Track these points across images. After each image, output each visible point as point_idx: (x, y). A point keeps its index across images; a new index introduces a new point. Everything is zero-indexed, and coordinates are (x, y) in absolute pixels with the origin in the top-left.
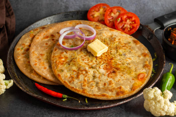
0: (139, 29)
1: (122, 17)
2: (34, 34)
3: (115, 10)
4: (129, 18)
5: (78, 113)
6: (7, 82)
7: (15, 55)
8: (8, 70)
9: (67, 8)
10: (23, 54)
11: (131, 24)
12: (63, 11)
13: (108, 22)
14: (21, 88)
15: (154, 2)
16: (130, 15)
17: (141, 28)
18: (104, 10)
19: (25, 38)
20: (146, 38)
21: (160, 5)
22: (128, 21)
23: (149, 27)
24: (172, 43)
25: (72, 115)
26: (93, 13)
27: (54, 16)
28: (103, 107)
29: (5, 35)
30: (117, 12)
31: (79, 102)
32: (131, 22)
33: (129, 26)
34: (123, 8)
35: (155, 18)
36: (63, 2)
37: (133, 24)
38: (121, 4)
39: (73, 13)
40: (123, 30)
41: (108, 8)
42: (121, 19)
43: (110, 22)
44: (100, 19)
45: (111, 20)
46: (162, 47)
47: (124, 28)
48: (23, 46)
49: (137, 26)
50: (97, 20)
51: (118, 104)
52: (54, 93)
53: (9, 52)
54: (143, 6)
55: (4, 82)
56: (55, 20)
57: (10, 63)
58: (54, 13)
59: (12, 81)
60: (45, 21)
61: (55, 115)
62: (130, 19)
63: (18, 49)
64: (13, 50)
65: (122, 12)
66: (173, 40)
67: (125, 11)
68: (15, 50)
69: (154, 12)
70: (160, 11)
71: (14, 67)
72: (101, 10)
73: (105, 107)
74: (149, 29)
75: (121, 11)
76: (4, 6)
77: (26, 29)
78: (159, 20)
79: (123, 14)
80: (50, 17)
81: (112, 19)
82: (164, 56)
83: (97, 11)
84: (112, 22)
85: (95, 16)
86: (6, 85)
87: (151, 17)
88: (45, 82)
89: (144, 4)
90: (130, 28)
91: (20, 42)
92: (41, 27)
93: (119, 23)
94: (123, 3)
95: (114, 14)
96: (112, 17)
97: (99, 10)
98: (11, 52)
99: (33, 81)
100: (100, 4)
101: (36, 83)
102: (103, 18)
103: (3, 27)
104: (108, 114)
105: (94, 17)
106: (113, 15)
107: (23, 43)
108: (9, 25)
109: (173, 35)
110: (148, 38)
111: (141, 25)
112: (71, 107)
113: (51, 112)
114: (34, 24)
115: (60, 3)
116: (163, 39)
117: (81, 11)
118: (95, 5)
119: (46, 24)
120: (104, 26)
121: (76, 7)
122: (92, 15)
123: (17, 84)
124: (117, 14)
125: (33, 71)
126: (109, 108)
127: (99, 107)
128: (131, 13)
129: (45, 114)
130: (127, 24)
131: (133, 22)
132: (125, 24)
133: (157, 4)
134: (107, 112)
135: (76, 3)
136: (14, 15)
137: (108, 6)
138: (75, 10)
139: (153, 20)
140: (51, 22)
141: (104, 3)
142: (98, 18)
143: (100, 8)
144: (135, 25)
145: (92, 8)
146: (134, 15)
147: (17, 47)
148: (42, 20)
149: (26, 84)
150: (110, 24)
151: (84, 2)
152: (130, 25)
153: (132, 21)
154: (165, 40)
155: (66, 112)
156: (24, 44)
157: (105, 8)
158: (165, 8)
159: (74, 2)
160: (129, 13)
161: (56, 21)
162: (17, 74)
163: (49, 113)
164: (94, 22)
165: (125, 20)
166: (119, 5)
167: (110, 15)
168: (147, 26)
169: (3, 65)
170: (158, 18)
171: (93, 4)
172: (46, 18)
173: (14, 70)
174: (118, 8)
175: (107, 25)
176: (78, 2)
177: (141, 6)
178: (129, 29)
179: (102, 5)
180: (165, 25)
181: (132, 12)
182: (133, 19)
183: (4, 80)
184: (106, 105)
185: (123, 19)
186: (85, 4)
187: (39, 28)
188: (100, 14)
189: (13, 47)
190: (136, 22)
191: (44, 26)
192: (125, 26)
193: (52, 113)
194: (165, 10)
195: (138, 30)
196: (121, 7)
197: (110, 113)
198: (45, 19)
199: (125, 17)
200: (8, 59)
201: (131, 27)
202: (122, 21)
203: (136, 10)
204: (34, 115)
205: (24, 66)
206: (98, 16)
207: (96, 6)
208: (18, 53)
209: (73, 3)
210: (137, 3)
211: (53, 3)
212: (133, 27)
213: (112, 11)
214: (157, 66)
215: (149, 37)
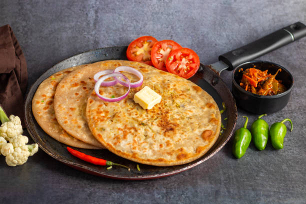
0: (198, 70)
1: (175, 54)
2: (57, 81)
3: (165, 45)
4: (185, 55)
5: (129, 184)
6: (31, 146)
7: (34, 111)
8: (29, 131)
9: (96, 43)
10: (45, 108)
11: (187, 64)
12: (91, 47)
13: (156, 61)
14: (50, 154)
15: (216, 33)
16: (186, 52)
17: (202, 69)
18: (150, 46)
19: (44, 87)
20: (210, 82)
21: (225, 36)
22: (184, 60)
23: (212, 68)
24: (245, 88)
25: (122, 187)
26: (134, 50)
27: (81, 55)
28: (161, 175)
29: (15, 83)
30: (167, 48)
31: (129, 170)
32: (187, 62)
33: (185, 68)
34: (175, 41)
35: (220, 55)
36: (91, 35)
37: (190, 63)
38: (172, 36)
39: (107, 50)
40: (178, 72)
41: (156, 43)
42: (175, 57)
43: (159, 62)
44: (144, 58)
45: (160, 60)
46: (231, 94)
47: (178, 69)
48: (45, 98)
49: (196, 66)
50: (140, 60)
51: (181, 170)
52: (94, 160)
53: (26, 107)
54: (201, 38)
55: (27, 147)
56: (82, 60)
57: (29, 122)
58: (79, 50)
59: (37, 146)
60: (69, 62)
61: (99, 188)
62: (187, 57)
63: (38, 102)
64: (31, 103)
65: (175, 48)
66: (247, 85)
67: (178, 45)
68: (34, 104)
69: (217, 47)
70: (224, 45)
71: (34, 126)
72: (146, 45)
73: (164, 174)
74: (213, 70)
75: (173, 46)
76: (10, 42)
77: (45, 74)
78: (226, 57)
79: (176, 51)
80: (76, 57)
81: (162, 57)
82: (236, 106)
83: (140, 48)
84: (162, 61)
85: (138, 53)
86: (30, 151)
87: (213, 53)
88: (81, 146)
89: (203, 36)
90: (187, 70)
91: (39, 93)
92: (64, 71)
93: (171, 63)
94: (174, 35)
95: (164, 50)
96: (161, 54)
97: (143, 46)
98: (28, 106)
99: (64, 145)
100: (144, 37)
101: (68, 148)
102: (149, 56)
103: (12, 71)
104: (168, 184)
105: (136, 55)
106: (162, 52)
107: (43, 94)
108: (18, 69)
109: (246, 77)
110: (212, 83)
111: (201, 65)
112: (120, 177)
113: (94, 184)
114: (55, 67)
115: (87, 36)
116: (233, 84)
117: (117, 47)
118: (136, 39)
119: (71, 66)
120: (151, 67)
121: (109, 41)
122: (134, 53)
123: (44, 149)
124: (169, 50)
125: (63, 132)
126: (169, 176)
127: (156, 176)
128: (188, 49)
129: (86, 187)
130: (183, 64)
131: (191, 62)
132: (180, 64)
133: (220, 35)
134: (166, 181)
135: (109, 36)
136: (24, 54)
137: (155, 40)
138: (109, 47)
139: (218, 58)
140: (77, 63)
141: (148, 35)
142: (141, 57)
143: (144, 42)
144: (193, 65)
145: (133, 43)
146: (192, 51)
147: (35, 99)
148: (65, 61)
149: (55, 149)
150: (160, 65)
151: (120, 35)
152: (186, 66)
153: (190, 60)
154: (236, 84)
155: (113, 183)
156: (44, 96)
157: (150, 42)
158: (232, 41)
159: (106, 35)
160: (185, 49)
161: (84, 61)
162: (41, 137)
163: (91, 186)
164: (137, 63)
165: (179, 59)
166: (169, 38)
167: (158, 52)
168: (210, 67)
169: (22, 124)
170: (224, 54)
171: (133, 37)
172: (71, 58)
173: (36, 131)
174: (169, 43)
175: (155, 66)
176: (111, 35)
177: (198, 38)
178: (185, 71)
179: (146, 39)
180: (234, 64)
181: (187, 47)
182: (191, 57)
183: (26, 144)
184: (166, 172)
185: (177, 57)
186: (121, 36)
187: (62, 73)
188: (145, 51)
189: (30, 100)
190: (195, 61)
191: (68, 68)
192: (180, 67)
193: (95, 186)
194: (231, 43)
195: (198, 72)
196: (172, 40)
197: (170, 183)
198: (69, 59)
199: (179, 54)
200: (26, 116)
201: (189, 69)
202: (175, 60)
203: (192, 44)
204: (71, 188)
205: (50, 125)
206: (141, 54)
207: (138, 40)
208: (38, 108)
209: (104, 36)
210: (193, 34)
211: (77, 37)
212: (191, 68)
213: (160, 47)
214: (227, 120)
215: (214, 81)
